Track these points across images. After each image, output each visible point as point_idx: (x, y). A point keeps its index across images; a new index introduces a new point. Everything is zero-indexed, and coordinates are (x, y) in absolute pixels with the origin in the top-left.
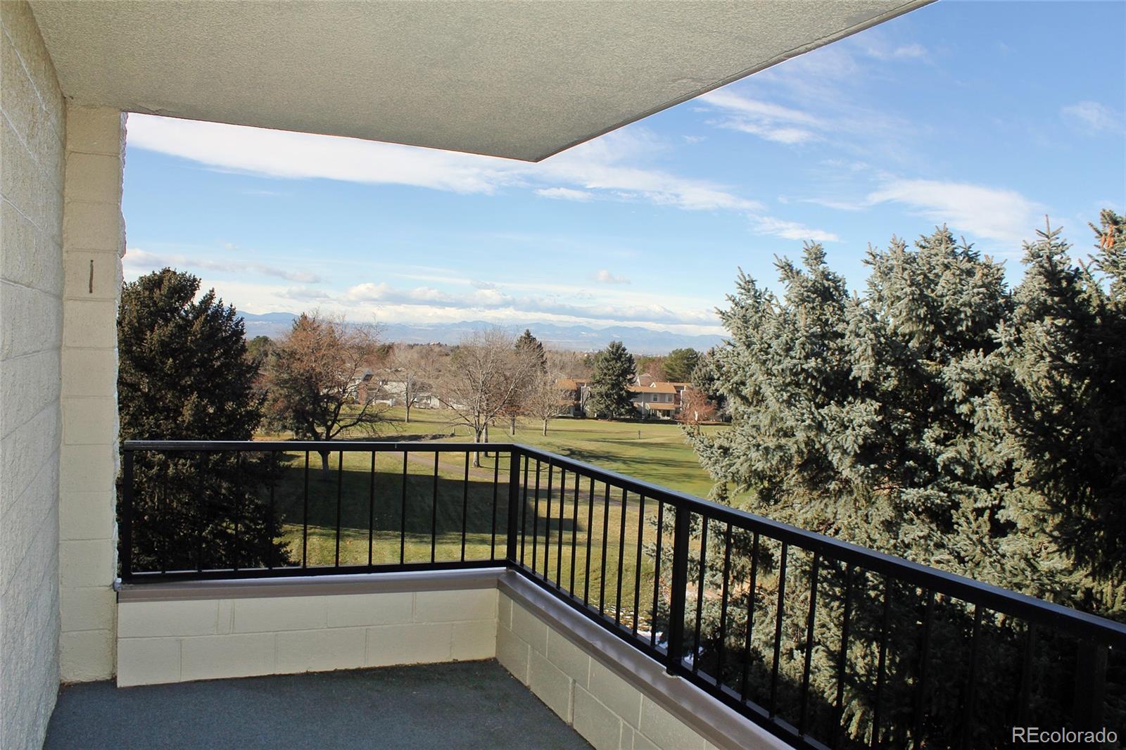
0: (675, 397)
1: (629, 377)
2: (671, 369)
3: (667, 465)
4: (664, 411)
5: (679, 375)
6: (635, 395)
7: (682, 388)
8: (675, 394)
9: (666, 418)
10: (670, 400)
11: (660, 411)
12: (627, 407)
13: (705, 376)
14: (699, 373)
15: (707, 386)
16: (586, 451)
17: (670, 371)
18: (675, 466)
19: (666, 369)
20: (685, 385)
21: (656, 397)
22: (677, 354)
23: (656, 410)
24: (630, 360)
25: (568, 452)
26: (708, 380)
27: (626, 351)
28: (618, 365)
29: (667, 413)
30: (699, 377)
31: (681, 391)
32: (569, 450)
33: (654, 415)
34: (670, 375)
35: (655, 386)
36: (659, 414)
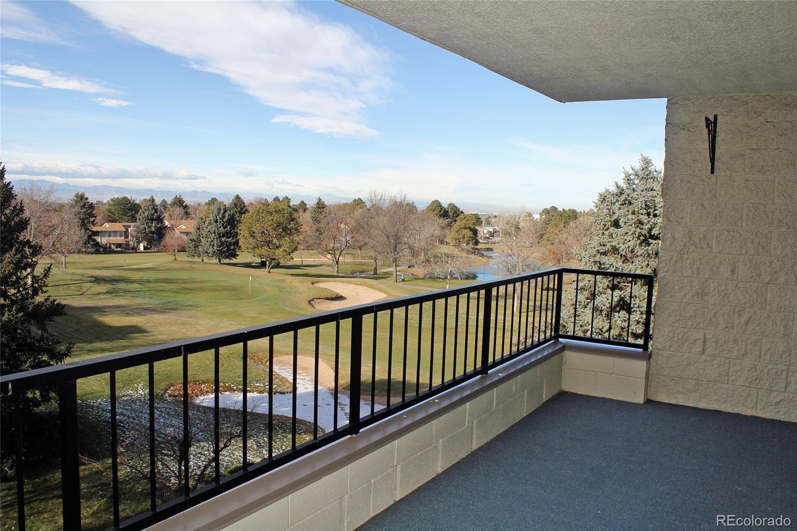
0: (125, 234)
1: (92, 219)
2: (111, 213)
3: (168, 283)
4: (117, 244)
5: (118, 217)
6: (96, 233)
7: (130, 226)
8: (125, 232)
9: (119, 249)
10: (121, 236)
11: (114, 244)
12: (92, 243)
13: (148, 217)
14: (143, 215)
15: (150, 224)
16: (106, 277)
17: (110, 214)
18: (173, 283)
19: (107, 213)
20: (132, 224)
21: (109, 234)
22: (115, 201)
23: (110, 244)
24: (92, 206)
25: (94, 279)
26: (150, 220)
27: (88, 200)
28: (83, 211)
29: (119, 245)
30: (143, 218)
31: (129, 229)
32: (92, 277)
33: (110, 247)
34: (109, 216)
35: (107, 226)
36: (113, 247)
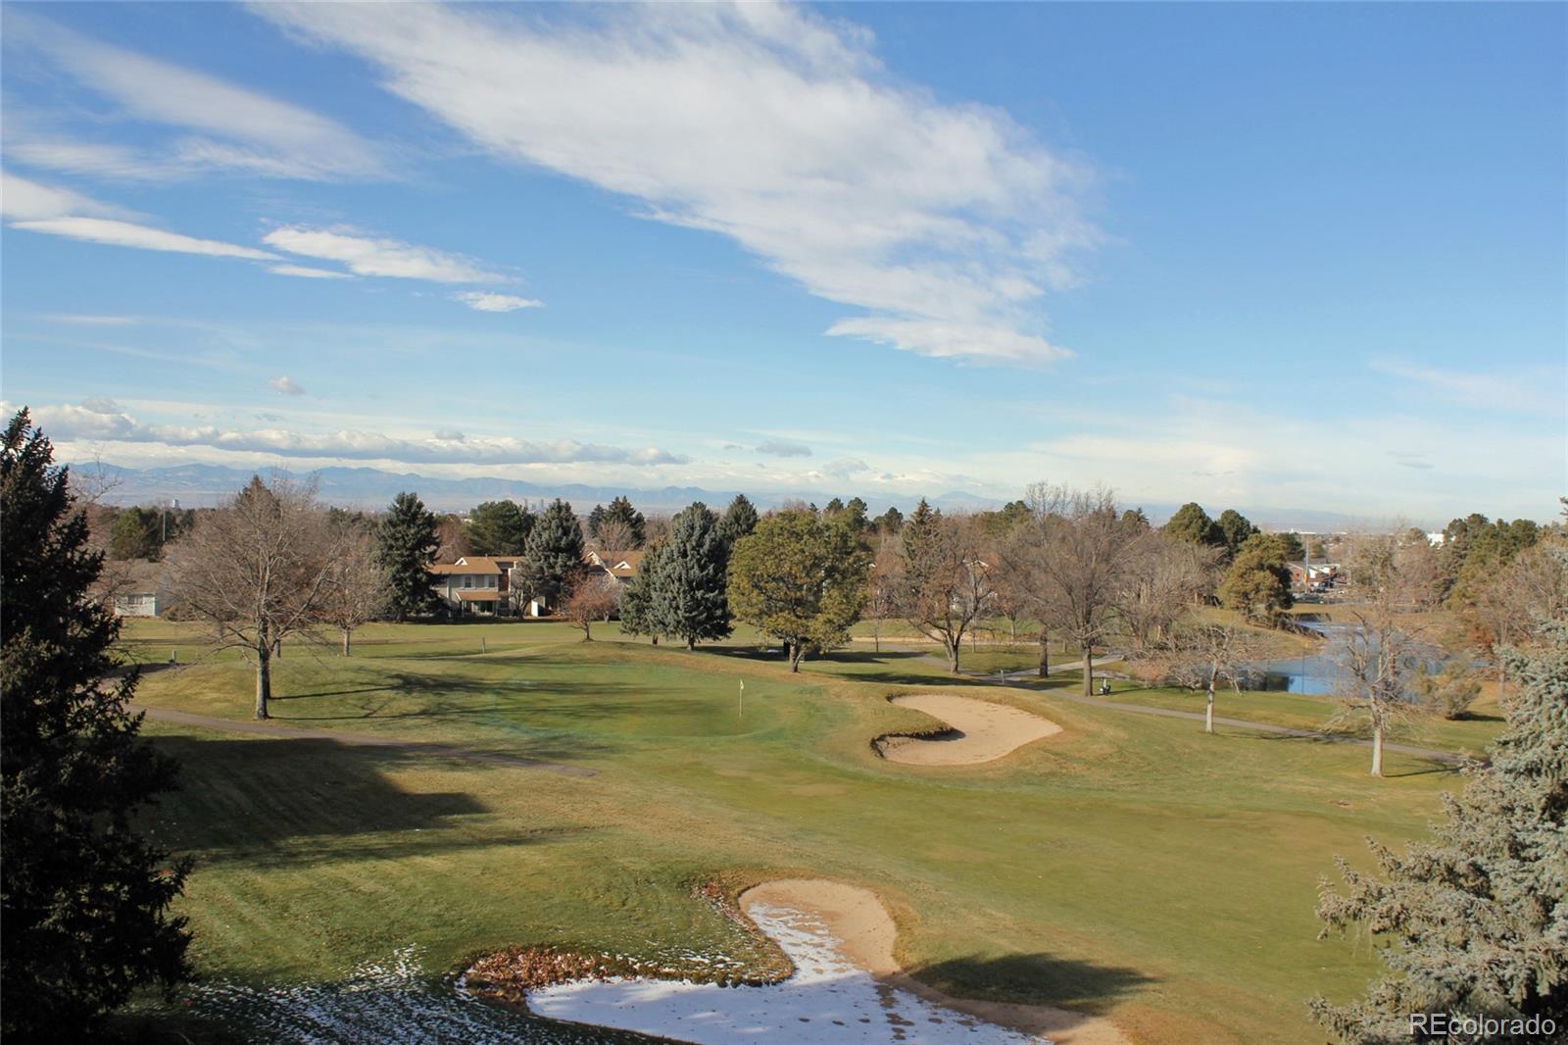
0: (500, 580)
1: (431, 549)
2: (478, 535)
3: (562, 692)
4: (483, 602)
5: (492, 543)
6: (439, 579)
7: (511, 564)
8: (500, 576)
9: (487, 613)
10: (492, 585)
11: (476, 603)
12: (429, 600)
13: (548, 544)
14: (537, 540)
15: (552, 560)
16: (429, 677)
17: (476, 538)
18: (573, 692)
19: (470, 535)
20: (515, 560)
21: (468, 580)
22: (485, 510)
23: (469, 603)
24: (431, 522)
25: (400, 681)
26: (551, 550)
27: (423, 508)
28: (412, 531)
29: (487, 605)
30: (537, 547)
31: (510, 570)
32: (398, 676)
33: (468, 610)
34: (474, 543)
35: (465, 563)
36: (475, 608)
